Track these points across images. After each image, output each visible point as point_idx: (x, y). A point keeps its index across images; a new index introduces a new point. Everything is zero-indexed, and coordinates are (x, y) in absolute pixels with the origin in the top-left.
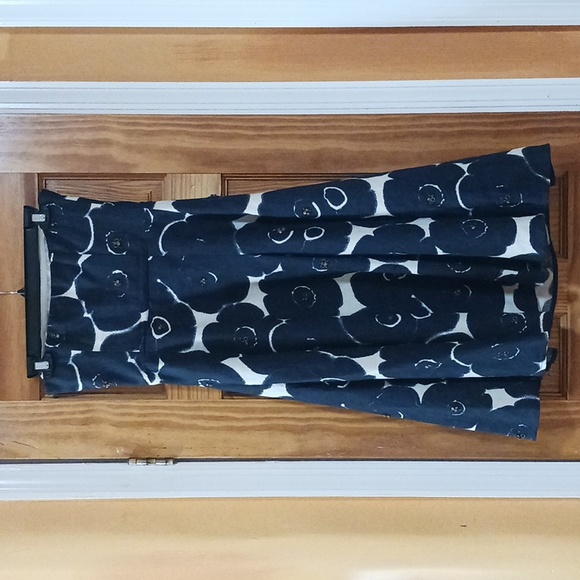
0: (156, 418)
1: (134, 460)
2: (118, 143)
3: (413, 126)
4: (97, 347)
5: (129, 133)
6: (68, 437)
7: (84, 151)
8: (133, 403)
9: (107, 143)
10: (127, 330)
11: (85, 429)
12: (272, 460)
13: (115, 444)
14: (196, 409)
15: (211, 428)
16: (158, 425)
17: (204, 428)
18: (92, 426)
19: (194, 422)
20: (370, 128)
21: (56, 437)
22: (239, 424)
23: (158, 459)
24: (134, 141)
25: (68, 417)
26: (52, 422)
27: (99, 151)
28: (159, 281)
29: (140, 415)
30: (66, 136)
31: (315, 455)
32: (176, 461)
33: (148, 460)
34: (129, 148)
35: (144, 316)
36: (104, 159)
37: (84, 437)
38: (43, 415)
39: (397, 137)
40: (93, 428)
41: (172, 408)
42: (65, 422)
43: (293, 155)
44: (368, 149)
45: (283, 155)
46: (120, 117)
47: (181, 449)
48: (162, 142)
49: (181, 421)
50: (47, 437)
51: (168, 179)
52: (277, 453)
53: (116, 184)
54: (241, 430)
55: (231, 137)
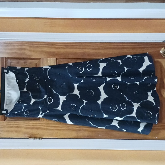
0: (37, 127)
1: (30, 138)
2: (27, 49)
3: (110, 46)
4: (31, 103)
5: (31, 47)
6: (12, 131)
7: (18, 51)
8: (30, 122)
9: (24, 49)
10: (41, 100)
11: (17, 129)
12: (70, 139)
13: (25, 133)
14: (47, 124)
15: (52, 129)
16: (37, 128)
17: (50, 130)
18: (19, 128)
19: (47, 128)
20: (98, 46)
21: (9, 131)
22: (60, 128)
23: (37, 138)
24: (32, 49)
25: (12, 126)
26: (8, 127)
27: (22, 51)
28: (49, 86)
29: (33, 126)
30: (13, 47)
31: (81, 137)
32: (42, 139)
33: (34, 138)
34: (30, 51)
35: (45, 97)
36: (24, 54)
37: (17, 131)
38: (5, 125)
39: (105, 49)
40: (19, 129)
41: (41, 124)
42: (11, 127)
43: (76, 53)
44: (97, 52)
45: (74, 53)
46: (28, 42)
47: (44, 135)
48: (40, 49)
49: (44, 127)
50: (6, 131)
51: (41, 60)
52: (70, 137)
53: (27, 61)
54: (60, 130)
55: (59, 48)
